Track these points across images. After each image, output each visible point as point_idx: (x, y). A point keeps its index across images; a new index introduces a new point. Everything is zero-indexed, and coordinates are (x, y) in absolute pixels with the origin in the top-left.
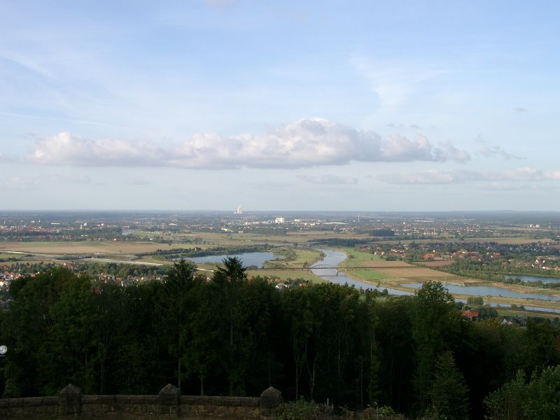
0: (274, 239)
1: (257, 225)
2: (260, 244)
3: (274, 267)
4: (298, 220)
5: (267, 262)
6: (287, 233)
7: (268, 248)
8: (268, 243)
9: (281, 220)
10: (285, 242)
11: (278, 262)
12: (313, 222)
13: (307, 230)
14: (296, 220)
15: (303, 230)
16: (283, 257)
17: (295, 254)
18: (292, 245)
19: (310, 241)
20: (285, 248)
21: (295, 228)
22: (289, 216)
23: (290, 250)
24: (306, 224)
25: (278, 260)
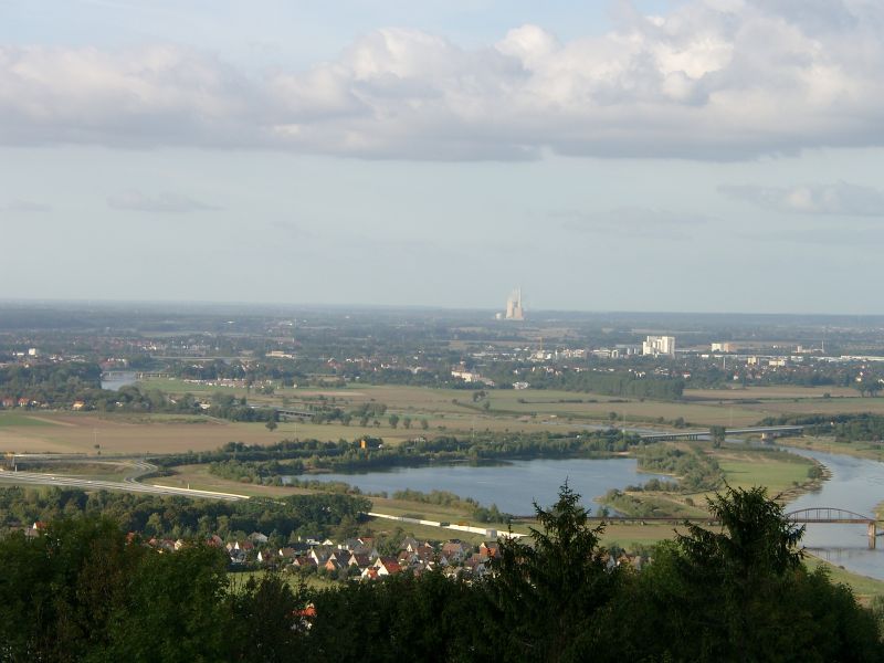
0: (638, 413)
1: (578, 362)
2: (593, 428)
3: (642, 511)
4: (726, 347)
5: (616, 495)
6: (686, 393)
7: (621, 444)
8: (617, 425)
9: (664, 345)
10: (680, 424)
11: (657, 496)
12: (778, 353)
13: (759, 384)
14: (715, 347)
15: (746, 382)
16: (674, 478)
17: (716, 467)
18: (704, 434)
19: (770, 422)
20: (680, 447)
21: (714, 375)
22: (691, 333)
23: (701, 453)
24: (752, 360)
25: (655, 487)
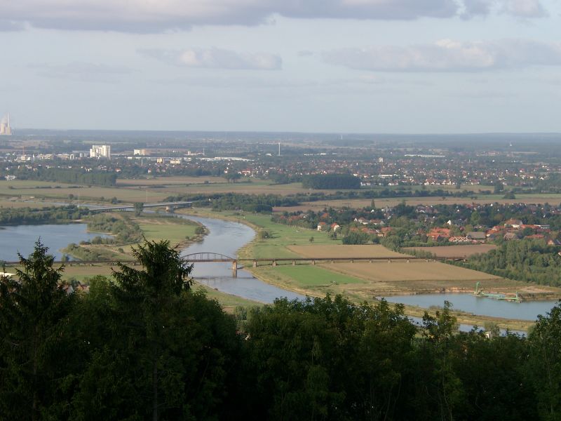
0: (87, 196)
1: (48, 162)
2: (59, 204)
3: (90, 257)
4: (143, 152)
5: (74, 247)
6: (118, 181)
7: (77, 214)
8: (74, 202)
9: (104, 151)
10: (114, 201)
11: (100, 247)
12: (175, 156)
13: (164, 175)
14: (136, 152)
15: (156, 174)
16: (111, 236)
17: (138, 228)
18: (130, 208)
19: (171, 199)
20: (114, 216)
21: (136, 170)
22: (121, 143)
23: (128, 219)
24: (160, 160)
25: (99, 241)
